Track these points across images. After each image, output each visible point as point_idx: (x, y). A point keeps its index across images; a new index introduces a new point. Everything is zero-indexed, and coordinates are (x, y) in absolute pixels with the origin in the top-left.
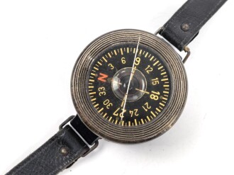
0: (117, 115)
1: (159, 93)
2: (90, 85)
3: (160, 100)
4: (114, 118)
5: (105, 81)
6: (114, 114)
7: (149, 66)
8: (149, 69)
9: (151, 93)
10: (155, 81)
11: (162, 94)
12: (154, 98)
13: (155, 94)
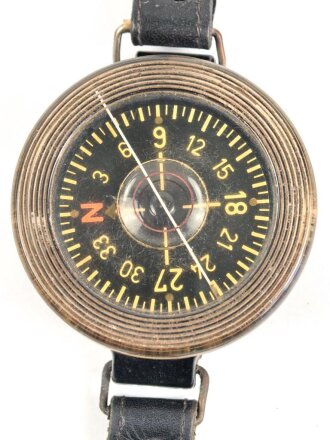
0: (164, 289)
1: (243, 195)
2: (70, 244)
3: (254, 210)
4: (161, 298)
5: (101, 219)
6: (157, 289)
7: (193, 138)
8: (196, 145)
9: (225, 202)
10: (223, 169)
11: (252, 193)
12: (236, 211)
13: (236, 201)
